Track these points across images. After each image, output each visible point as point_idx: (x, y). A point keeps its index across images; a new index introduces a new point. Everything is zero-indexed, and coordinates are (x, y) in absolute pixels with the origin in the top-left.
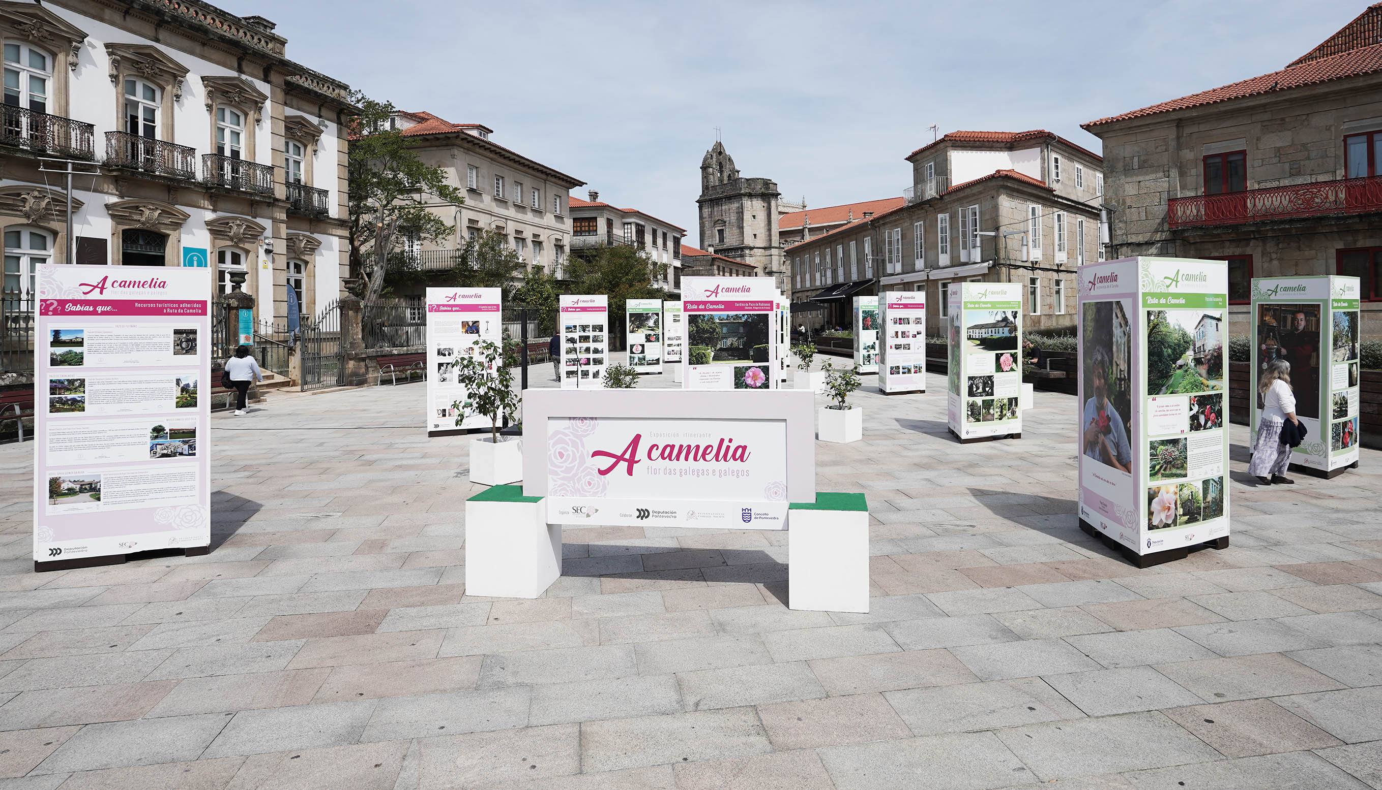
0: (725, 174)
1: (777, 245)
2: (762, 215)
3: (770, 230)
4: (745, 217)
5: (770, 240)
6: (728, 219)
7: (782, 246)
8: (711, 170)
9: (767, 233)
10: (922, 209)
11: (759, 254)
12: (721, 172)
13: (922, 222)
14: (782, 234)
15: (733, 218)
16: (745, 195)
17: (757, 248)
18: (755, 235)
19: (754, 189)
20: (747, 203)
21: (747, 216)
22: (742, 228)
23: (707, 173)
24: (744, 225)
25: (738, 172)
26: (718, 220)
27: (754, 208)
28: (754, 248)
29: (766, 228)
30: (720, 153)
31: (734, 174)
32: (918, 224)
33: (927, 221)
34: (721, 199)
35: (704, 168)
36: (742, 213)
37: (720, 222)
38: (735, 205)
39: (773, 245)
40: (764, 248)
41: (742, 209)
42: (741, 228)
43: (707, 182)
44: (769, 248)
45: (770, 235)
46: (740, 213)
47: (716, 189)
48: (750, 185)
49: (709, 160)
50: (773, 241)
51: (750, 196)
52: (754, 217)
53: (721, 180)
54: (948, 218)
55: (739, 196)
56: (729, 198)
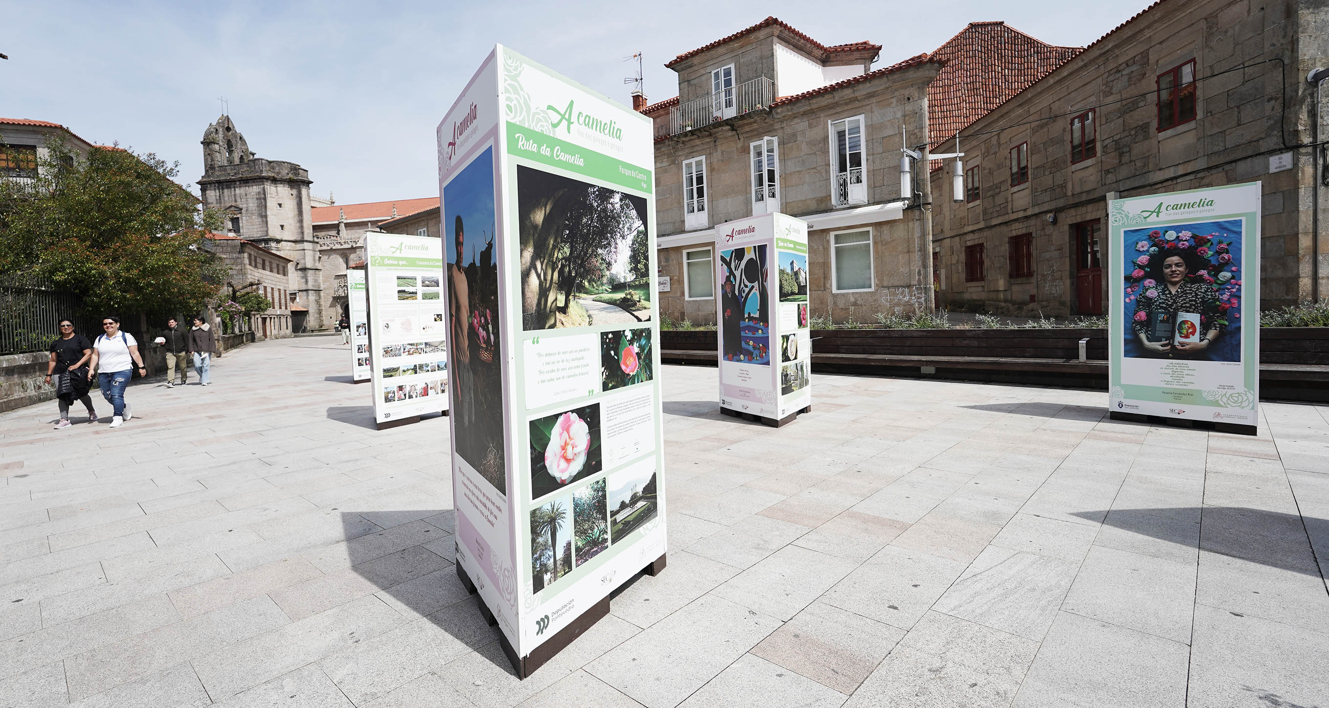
0: (236, 154)
1: (311, 239)
2: (290, 204)
3: (301, 221)
4: (268, 204)
5: (303, 233)
6: (245, 206)
7: (316, 240)
8: (217, 147)
9: (298, 225)
10: (710, 135)
11: (288, 248)
12: (230, 152)
13: (703, 158)
14: (316, 228)
15: (252, 205)
16: (267, 179)
17: (286, 241)
18: (282, 226)
19: (279, 173)
20: (270, 188)
21: (271, 203)
22: (266, 216)
23: (211, 150)
24: (268, 213)
25: (253, 154)
26: (231, 206)
27: (280, 195)
28: (282, 240)
29: (297, 218)
30: (228, 129)
31: (248, 157)
32: (693, 161)
33: (717, 156)
34: (234, 181)
35: (207, 143)
36: (265, 199)
37: (233, 209)
38: (254, 189)
39: (306, 238)
40: (295, 242)
41: (265, 194)
42: (264, 217)
43: (212, 160)
44: (302, 241)
45: (302, 227)
46: (262, 200)
47: (225, 170)
48: (273, 168)
49: (213, 135)
50: (305, 234)
51: (274, 181)
52: (280, 205)
53: (230, 162)
54: (776, 144)
55: (260, 180)
56: (246, 181)
